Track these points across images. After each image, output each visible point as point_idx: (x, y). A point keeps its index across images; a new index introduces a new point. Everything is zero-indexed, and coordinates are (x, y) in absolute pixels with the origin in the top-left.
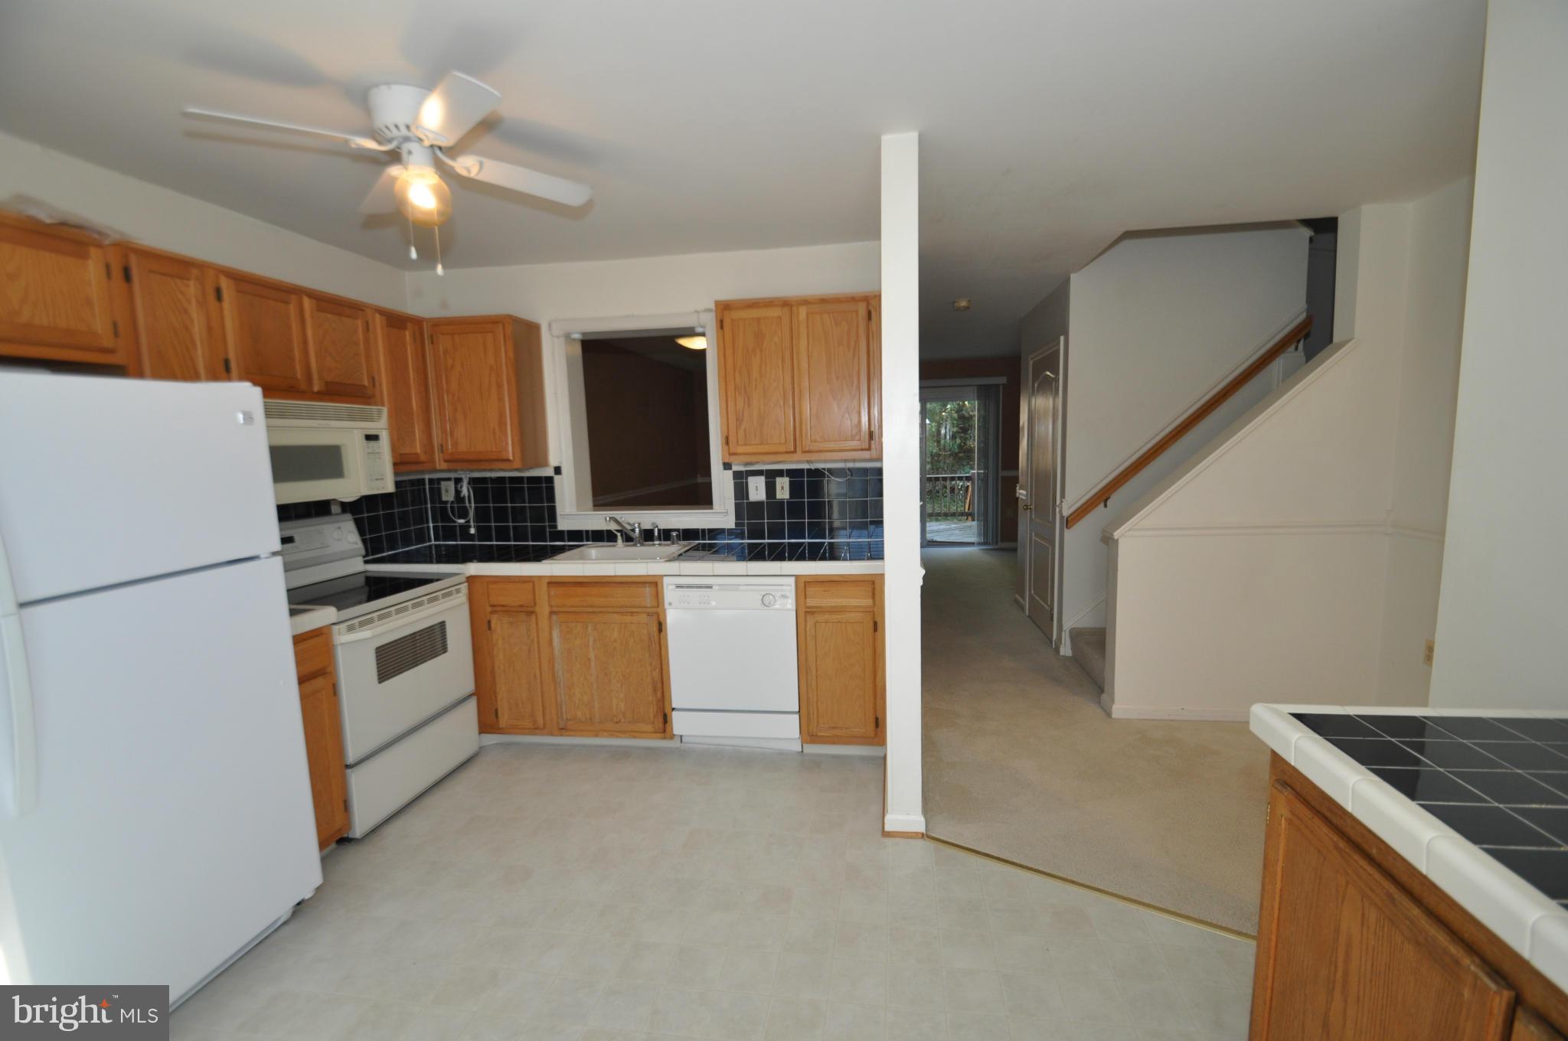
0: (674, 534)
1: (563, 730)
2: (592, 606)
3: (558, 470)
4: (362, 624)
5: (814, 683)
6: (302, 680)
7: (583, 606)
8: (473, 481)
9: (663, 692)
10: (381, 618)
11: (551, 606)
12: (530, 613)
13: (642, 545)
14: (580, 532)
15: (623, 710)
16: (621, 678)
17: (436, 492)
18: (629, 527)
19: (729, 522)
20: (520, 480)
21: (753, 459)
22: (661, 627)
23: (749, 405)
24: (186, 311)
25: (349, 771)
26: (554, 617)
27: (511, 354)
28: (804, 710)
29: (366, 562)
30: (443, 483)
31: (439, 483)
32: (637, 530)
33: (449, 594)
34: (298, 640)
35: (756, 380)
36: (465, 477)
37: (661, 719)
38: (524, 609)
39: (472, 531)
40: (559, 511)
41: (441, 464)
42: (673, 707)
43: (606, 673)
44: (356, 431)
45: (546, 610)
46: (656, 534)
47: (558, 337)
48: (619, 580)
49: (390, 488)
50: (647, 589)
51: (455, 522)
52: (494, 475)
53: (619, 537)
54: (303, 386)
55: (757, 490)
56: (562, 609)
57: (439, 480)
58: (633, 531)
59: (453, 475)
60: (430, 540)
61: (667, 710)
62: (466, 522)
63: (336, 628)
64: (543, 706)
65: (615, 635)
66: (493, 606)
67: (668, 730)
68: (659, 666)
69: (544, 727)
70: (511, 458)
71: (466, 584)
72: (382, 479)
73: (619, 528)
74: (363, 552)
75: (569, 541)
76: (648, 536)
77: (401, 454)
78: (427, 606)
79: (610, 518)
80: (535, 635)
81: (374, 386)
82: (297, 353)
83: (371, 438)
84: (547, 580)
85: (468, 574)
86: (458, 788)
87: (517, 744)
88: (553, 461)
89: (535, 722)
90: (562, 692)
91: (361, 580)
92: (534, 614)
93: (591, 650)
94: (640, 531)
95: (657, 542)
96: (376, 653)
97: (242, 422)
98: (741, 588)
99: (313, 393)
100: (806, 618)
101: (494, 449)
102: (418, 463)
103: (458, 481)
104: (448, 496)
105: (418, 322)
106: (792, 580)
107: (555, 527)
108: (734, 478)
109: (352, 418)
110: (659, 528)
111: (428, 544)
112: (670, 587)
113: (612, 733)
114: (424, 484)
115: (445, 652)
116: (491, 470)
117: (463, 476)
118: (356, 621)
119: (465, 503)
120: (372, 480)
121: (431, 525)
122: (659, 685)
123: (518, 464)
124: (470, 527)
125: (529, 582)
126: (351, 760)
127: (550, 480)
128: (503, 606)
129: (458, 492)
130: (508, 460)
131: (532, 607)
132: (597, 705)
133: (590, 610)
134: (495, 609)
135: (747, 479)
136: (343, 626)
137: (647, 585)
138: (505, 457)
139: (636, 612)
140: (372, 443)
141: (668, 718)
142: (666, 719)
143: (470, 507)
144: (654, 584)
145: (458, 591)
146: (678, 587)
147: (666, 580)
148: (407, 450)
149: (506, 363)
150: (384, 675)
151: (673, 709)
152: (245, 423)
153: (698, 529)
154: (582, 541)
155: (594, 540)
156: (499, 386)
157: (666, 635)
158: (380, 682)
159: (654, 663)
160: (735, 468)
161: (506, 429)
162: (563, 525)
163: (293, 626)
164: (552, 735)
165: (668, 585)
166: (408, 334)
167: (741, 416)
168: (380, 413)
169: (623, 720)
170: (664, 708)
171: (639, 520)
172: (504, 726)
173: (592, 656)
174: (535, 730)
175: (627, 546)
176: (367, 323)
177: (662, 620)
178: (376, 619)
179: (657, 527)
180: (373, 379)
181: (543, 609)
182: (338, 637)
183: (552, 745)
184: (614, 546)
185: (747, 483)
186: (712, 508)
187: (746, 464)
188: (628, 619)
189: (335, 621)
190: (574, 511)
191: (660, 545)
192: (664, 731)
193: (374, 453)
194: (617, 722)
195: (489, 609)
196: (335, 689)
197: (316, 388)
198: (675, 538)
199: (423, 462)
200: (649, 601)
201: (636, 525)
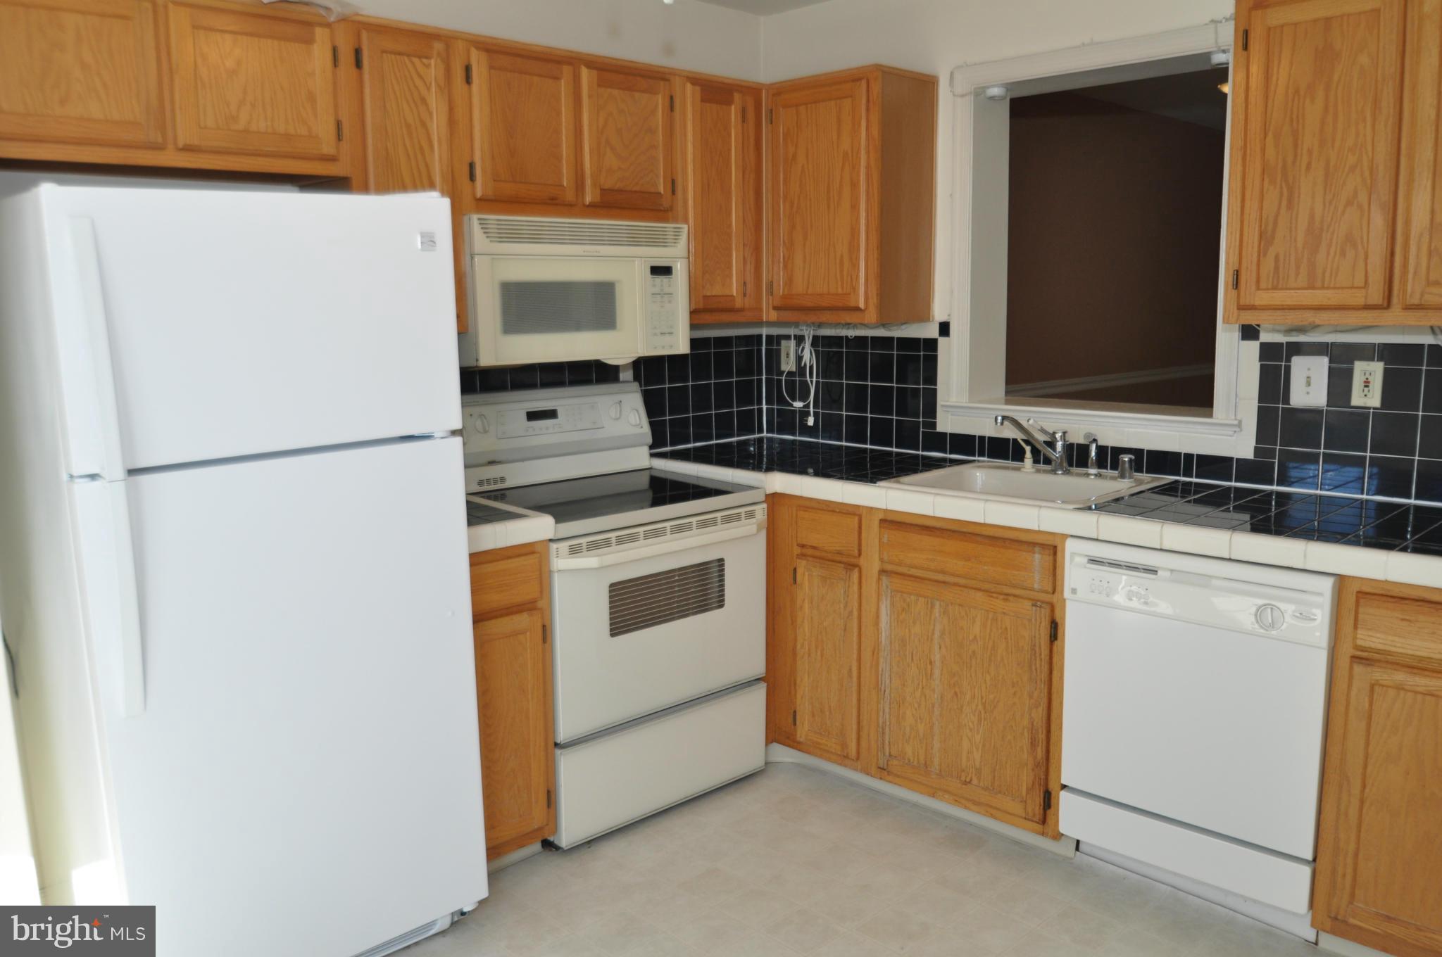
0: (1126, 458)
1: (883, 772)
2: (943, 572)
3: (945, 329)
4: (592, 547)
5: (1353, 813)
6: (479, 618)
7: (928, 569)
8: (816, 341)
9: (1048, 751)
10: (620, 541)
11: (882, 560)
12: (851, 566)
13: (1067, 472)
14: (970, 438)
15: (977, 764)
16: (980, 707)
17: (774, 357)
18: (1042, 438)
19: (1242, 446)
20: (886, 342)
21: (1310, 317)
22: (1055, 631)
23: (1290, 206)
24: (424, 101)
25: (558, 752)
26: (884, 578)
27: (875, 131)
28: (1324, 861)
29: (652, 455)
30: (783, 343)
31: (779, 344)
32: (1059, 445)
33: (736, 518)
34: (477, 560)
35: (1310, 152)
36: (808, 333)
37: (1038, 799)
38: (844, 559)
39: (811, 421)
40: (941, 400)
41: (769, 314)
42: (1064, 782)
43: (956, 693)
44: (637, 262)
45: (876, 566)
46: (1093, 454)
47: (962, 96)
48: (991, 532)
49: (683, 347)
50: (1037, 556)
51: (792, 405)
52: (852, 333)
53: (1028, 454)
54: (570, 196)
55: (1309, 384)
56: (900, 569)
57: (780, 338)
58: (1051, 444)
59: (792, 331)
60: (761, 431)
61: (1053, 786)
62: (804, 406)
63: (554, 546)
64: (859, 723)
65: (977, 629)
66: (803, 546)
67: (1050, 821)
68: (1045, 700)
69: (858, 758)
70: (862, 305)
71: (765, 506)
72: (671, 333)
73: (1025, 438)
74: (650, 440)
75: (951, 453)
76: (1077, 456)
77: (705, 297)
78: (695, 531)
79: (1004, 418)
80: (856, 604)
81: (674, 192)
82: (565, 150)
83: (661, 271)
84: (881, 516)
85: (770, 491)
86: (715, 816)
87: (823, 773)
88: (939, 315)
89: (844, 745)
90: (887, 710)
91: (644, 481)
92: (856, 570)
93: (937, 647)
94: (1064, 446)
95: (1093, 471)
96: (610, 591)
97: (420, 247)
98: (1214, 582)
99: (584, 205)
100: (1351, 668)
101: (840, 291)
102: (732, 310)
103: (800, 339)
104: (788, 365)
105: (752, 91)
106: (1327, 585)
107: (934, 425)
108: (1261, 358)
109: (634, 241)
110: (1101, 443)
111: (757, 436)
112: (1078, 559)
113: (958, 800)
114: (760, 344)
115: (721, 606)
116: (848, 325)
117: (806, 333)
118: (584, 541)
119: (806, 378)
120: (655, 334)
121: (765, 407)
122: (1042, 736)
123: (871, 316)
124: (808, 414)
125: (854, 514)
126: (563, 734)
127: (931, 344)
128: (814, 548)
129: (799, 359)
130: (857, 309)
131: (855, 557)
132: (937, 745)
133: (940, 577)
134: (805, 551)
135: (1288, 360)
136: (564, 546)
137: (1037, 549)
138: (853, 304)
139: (1015, 596)
140: (660, 279)
141: (1053, 801)
142: (1048, 802)
143: (812, 382)
144: (1051, 547)
145: (750, 515)
146: (1094, 561)
147: (1070, 546)
148: (717, 290)
149: (868, 146)
150: (621, 623)
151: (1064, 787)
152: (423, 250)
153: (1179, 454)
154: (974, 455)
155: (992, 455)
156: (854, 185)
157: (1063, 648)
158: (612, 635)
159: (1036, 694)
160: (1265, 337)
161: (858, 258)
162: (947, 423)
163: (471, 540)
164: (868, 774)
165: (1073, 554)
166: (734, 111)
167: (1270, 228)
168: (677, 232)
169: (975, 781)
170: (1047, 779)
171: (1065, 427)
172: (801, 740)
173: (937, 657)
174: (843, 759)
175: (1038, 471)
176: (672, 98)
177: (1058, 619)
178: (642, 535)
179: (1095, 440)
180: (673, 182)
181: (872, 563)
182: (555, 560)
183: (872, 790)
184: (1018, 469)
185: (1288, 369)
186: (1210, 415)
187: (1289, 331)
188: (999, 603)
189: (551, 536)
190: (963, 400)
191: (1099, 476)
192: (1044, 821)
193: (662, 294)
194: (966, 783)
195: (797, 550)
196: (546, 633)
197: (588, 200)
198: (1127, 465)
199: (742, 310)
200: (1037, 580)
201: (1058, 436)
